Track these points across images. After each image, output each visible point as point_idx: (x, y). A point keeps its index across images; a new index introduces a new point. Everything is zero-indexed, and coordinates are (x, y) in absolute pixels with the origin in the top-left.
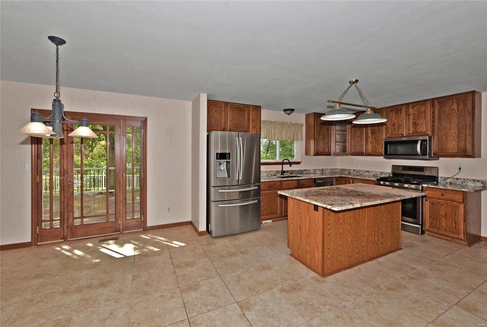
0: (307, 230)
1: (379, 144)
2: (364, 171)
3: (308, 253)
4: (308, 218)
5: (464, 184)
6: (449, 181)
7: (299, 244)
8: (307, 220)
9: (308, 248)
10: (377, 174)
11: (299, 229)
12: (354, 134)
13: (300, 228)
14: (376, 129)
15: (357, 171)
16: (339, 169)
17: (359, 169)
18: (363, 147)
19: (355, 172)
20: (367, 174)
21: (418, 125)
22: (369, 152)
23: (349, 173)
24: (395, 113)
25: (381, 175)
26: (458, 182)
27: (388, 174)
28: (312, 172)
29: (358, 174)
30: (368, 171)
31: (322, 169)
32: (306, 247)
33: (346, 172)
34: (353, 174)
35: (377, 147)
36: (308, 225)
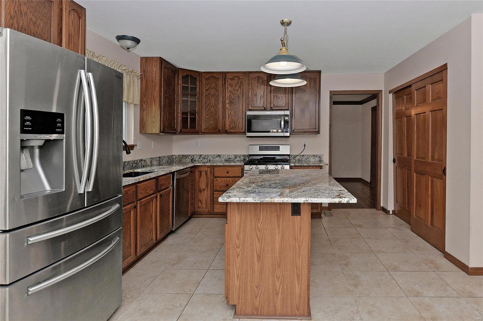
0: (277, 255)
1: (239, 118)
2: (214, 157)
3: (277, 294)
4: (279, 233)
5: (308, 160)
6: (297, 158)
7: (257, 287)
8: (277, 238)
9: (278, 284)
10: (230, 158)
11: (256, 259)
12: (206, 102)
13: (259, 257)
14: (235, 98)
15: (204, 156)
16: (176, 156)
17: (206, 154)
18: (219, 122)
19: (201, 158)
20: (218, 159)
21: (279, 98)
22: (226, 129)
23: (192, 160)
24: (257, 81)
25: (234, 159)
26: (304, 158)
27: (243, 157)
28: (148, 162)
29: (206, 160)
30: (219, 155)
31: (160, 157)
32: (274, 285)
33: (188, 160)
34: (198, 160)
35: (237, 123)
36: (277, 246)
